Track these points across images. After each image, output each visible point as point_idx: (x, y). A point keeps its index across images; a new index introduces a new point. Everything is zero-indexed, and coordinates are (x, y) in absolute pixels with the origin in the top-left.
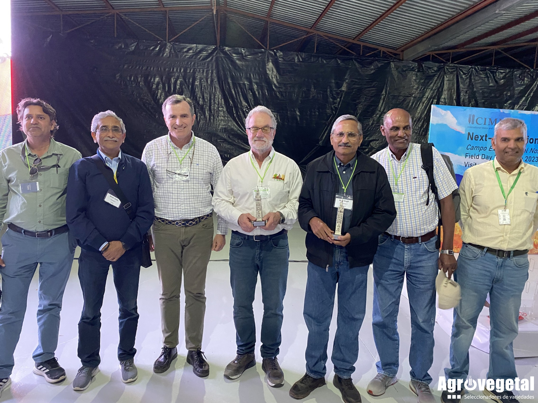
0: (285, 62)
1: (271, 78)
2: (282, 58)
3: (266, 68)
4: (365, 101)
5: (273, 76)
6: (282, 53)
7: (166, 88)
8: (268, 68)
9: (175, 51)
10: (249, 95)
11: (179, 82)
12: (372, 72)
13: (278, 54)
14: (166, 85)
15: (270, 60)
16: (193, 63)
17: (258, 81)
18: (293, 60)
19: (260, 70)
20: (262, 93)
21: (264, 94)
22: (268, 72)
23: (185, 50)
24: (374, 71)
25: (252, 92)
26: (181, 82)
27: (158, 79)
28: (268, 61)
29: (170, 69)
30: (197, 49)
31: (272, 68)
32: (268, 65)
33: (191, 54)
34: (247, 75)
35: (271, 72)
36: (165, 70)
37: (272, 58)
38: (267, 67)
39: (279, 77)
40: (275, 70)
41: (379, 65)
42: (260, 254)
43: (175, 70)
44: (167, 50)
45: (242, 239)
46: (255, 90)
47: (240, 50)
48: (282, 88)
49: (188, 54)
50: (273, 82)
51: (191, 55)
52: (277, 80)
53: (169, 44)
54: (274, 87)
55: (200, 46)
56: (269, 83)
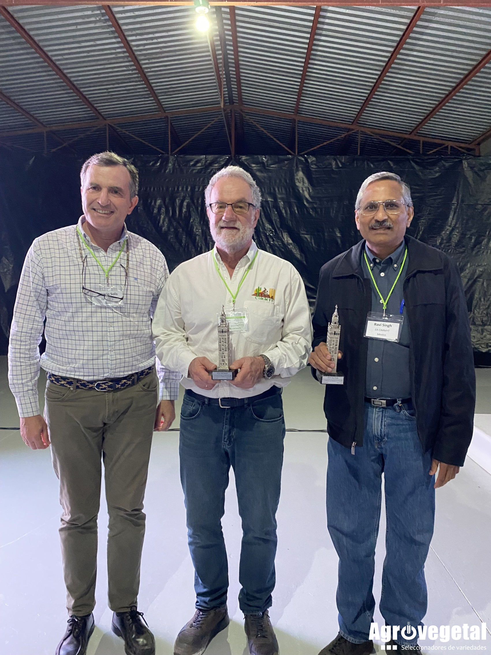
0: (319, 169)
1: (301, 191)
2: (315, 164)
3: (294, 179)
4: (429, 214)
5: (304, 189)
6: (314, 159)
7: (169, 212)
8: (297, 179)
9: (179, 166)
10: (273, 215)
11: (185, 204)
12: (437, 175)
13: (309, 161)
14: (170, 208)
15: (300, 169)
16: (202, 179)
17: (284, 196)
18: (330, 166)
19: (286, 182)
20: (290, 211)
21: (292, 213)
22: (298, 184)
23: (192, 163)
24: (440, 174)
25: (277, 211)
26: (188, 203)
27: (159, 201)
28: (297, 170)
29: (174, 189)
30: (206, 161)
31: (303, 178)
32: (297, 175)
33: (199, 168)
34: (270, 189)
35: (302, 183)
36: (167, 189)
37: (302, 166)
38: (296, 177)
39: (313, 190)
40: (306, 181)
41: (447, 165)
42: (230, 431)
43: (180, 189)
44: (170, 165)
45: (199, 404)
46: (281, 208)
47: (260, 159)
48: (316, 203)
49: (196, 168)
50: (305, 196)
51: (199, 170)
52: (309, 194)
53: (171, 158)
54: (305, 203)
55: (210, 157)
56: (299, 198)
